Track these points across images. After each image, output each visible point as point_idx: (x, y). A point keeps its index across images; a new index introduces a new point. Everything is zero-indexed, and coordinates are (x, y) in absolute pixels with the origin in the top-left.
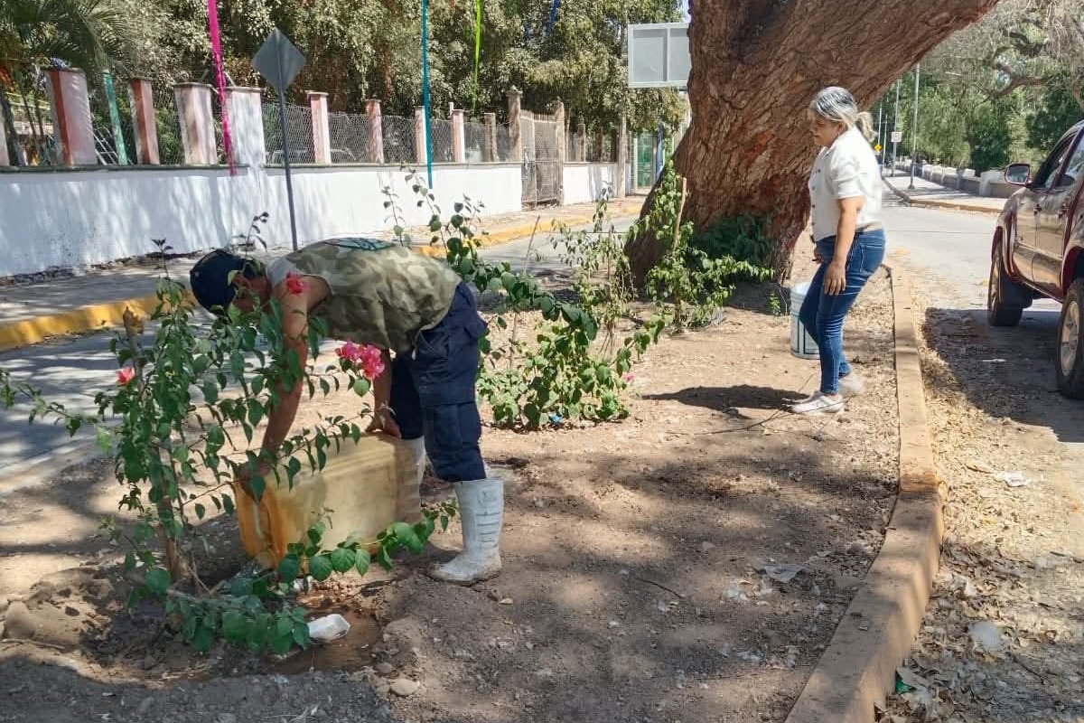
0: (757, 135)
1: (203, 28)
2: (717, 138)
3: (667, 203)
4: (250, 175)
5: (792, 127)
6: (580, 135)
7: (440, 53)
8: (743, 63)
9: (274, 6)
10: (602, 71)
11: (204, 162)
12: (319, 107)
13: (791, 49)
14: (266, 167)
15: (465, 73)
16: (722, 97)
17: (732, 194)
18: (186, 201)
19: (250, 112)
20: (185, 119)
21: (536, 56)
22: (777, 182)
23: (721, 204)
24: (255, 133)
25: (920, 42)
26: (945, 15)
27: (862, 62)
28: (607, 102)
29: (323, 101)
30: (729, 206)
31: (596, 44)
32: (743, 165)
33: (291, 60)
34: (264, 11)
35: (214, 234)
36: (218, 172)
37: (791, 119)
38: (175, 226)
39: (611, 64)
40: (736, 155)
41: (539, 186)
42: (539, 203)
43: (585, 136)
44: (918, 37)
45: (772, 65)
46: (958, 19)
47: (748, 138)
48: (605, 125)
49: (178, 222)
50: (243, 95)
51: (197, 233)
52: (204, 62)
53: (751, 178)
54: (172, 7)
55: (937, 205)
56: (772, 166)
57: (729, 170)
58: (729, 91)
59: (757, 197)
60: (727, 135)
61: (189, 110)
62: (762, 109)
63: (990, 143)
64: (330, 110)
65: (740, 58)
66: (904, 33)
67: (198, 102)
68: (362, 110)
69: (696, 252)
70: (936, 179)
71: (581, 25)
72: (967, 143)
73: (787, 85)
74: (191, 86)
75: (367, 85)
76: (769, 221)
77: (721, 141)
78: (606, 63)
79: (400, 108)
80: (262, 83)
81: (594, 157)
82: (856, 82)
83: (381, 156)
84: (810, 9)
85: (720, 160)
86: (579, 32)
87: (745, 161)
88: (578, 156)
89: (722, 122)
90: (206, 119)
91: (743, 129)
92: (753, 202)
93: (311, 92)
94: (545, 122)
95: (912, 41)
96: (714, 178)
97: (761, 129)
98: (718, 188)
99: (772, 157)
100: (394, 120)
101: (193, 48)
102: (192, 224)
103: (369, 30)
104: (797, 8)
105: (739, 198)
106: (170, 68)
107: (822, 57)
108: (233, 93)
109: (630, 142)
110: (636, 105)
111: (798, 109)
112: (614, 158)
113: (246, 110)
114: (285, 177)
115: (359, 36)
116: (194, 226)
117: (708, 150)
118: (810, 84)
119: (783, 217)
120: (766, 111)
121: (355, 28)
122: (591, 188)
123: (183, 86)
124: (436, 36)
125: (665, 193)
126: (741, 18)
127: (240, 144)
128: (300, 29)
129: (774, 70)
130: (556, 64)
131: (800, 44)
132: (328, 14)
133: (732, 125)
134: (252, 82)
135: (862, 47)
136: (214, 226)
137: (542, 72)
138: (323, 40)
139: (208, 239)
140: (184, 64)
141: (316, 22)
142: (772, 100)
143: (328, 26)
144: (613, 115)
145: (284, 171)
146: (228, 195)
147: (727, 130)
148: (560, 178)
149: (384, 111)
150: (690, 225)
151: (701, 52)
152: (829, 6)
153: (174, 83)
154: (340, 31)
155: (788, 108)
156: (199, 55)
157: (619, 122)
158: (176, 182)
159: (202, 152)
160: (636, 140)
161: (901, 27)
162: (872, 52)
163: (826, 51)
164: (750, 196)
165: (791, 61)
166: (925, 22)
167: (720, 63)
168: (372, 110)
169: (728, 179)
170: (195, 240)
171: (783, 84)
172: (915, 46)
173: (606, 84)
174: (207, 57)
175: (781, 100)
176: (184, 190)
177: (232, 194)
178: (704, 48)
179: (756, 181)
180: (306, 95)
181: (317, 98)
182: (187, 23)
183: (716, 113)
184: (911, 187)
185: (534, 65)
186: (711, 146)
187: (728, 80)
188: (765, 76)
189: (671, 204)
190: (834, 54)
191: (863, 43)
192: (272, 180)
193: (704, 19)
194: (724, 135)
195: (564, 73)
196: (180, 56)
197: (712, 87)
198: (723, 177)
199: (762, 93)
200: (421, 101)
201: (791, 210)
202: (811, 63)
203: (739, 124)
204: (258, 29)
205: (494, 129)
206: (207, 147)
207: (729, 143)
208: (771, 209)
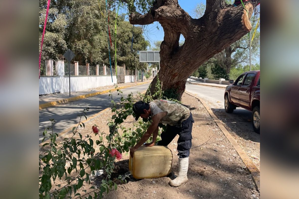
0: (175, 73)
1: (52, 48)
2: (166, 74)
3: (158, 87)
4: (61, 77)
5: (183, 72)
6: (128, 70)
7: (101, 55)
8: (172, 59)
9: (68, 45)
10: (132, 59)
11: (50, 75)
12: (77, 64)
13: (182, 57)
14: (64, 76)
15: (106, 58)
16: (168, 65)
17: (170, 85)
18: (45, 83)
19: (62, 65)
20: (47, 66)
21: (120, 56)
22: (179, 82)
23: (167, 86)
24: (63, 69)
25: (209, 56)
26: (215, 51)
27: (197, 59)
28: (133, 64)
29: (78, 63)
30: (169, 87)
31: (131, 54)
32: (172, 79)
33: (72, 55)
34: (66, 46)
35: (51, 90)
36: (53, 77)
37: (182, 70)
38: (42, 88)
39: (134, 58)
40: (170, 77)
41: (120, 80)
42: (120, 83)
43: (129, 70)
44: (209, 55)
45: (178, 60)
46: (217, 52)
47: (173, 74)
48: (133, 68)
49: (43, 87)
50: (60, 62)
51: (47, 90)
52: (52, 55)
53: (174, 82)
54: (46, 44)
55: (197, 84)
56: (178, 79)
57: (169, 80)
58: (169, 64)
59: (175, 85)
60: (169, 73)
61: (48, 64)
62: (176, 68)
63: (202, 73)
64: (79, 65)
65: (171, 58)
66: (206, 54)
67: (50, 63)
68: (86, 65)
69: (165, 97)
70: (194, 79)
71: (129, 51)
72: (198, 73)
73: (182, 64)
74: (49, 60)
75: (87, 60)
76: (177, 90)
77: (167, 74)
78: (133, 57)
79: (93, 65)
80: (64, 59)
81: (131, 74)
82: (196, 63)
83: (89, 74)
84: (186, 49)
85: (167, 78)
86: (129, 52)
87: (173, 78)
88: (128, 74)
89: (168, 70)
90: (52, 66)
91: (172, 72)
92: (174, 86)
93: (75, 61)
94: (121, 68)
95: (208, 56)
96: (166, 81)
97: (176, 72)
98: (167, 83)
99: (178, 77)
100: (92, 67)
101: (50, 52)
102: (46, 87)
103: (88, 50)
104: (183, 49)
105: (171, 85)
106: (44, 56)
107: (189, 58)
108: (58, 61)
109: (137, 71)
110: (139, 65)
111: (184, 68)
112: (134, 74)
113: (61, 65)
114: (69, 78)
115: (86, 51)
116: (47, 88)
117: (164, 76)
118: (186, 64)
119: (180, 89)
120: (177, 68)
121: (85, 50)
122: (130, 80)
123: (47, 59)
124: (101, 52)
125: (158, 85)
126: (171, 50)
127: (59, 71)
128: (73, 49)
129: (179, 60)
130: (124, 57)
131: (184, 56)
132: (79, 46)
133: (170, 71)
134: (62, 59)
135: (198, 57)
136: (51, 89)
137: (121, 59)
138: (78, 51)
139: (50, 91)
140: (48, 55)
141: (77, 48)
142: (178, 66)
143: (79, 49)
144: (134, 67)
145: (69, 77)
146: (55, 82)
147: (169, 72)
148: (124, 78)
149: (90, 65)
150: (163, 92)
151: (163, 57)
152: (190, 49)
153: (45, 59)
154: (82, 50)
155: (182, 68)
156: (51, 53)
157: (135, 68)
158: (44, 79)
159: (50, 73)
160: (138, 71)
161: (206, 53)
162: (200, 58)
163: (190, 57)
164: (173, 85)
165: (182, 59)
166: (211, 52)
167: (167, 59)
168: (88, 65)
169: (169, 81)
170: (47, 91)
171: (181, 63)
172: (208, 57)
173: (133, 61)
174: (53, 54)
175: (180, 67)
176: (45, 81)
177: (56, 82)
178: (164, 56)
179: (175, 82)
180: (74, 62)
181: (76, 62)
182: (49, 47)
183: (166, 68)
184: (190, 80)
185: (119, 57)
186: (165, 75)
187: (169, 62)
188: (177, 62)
189: (159, 87)
190: (192, 58)
191: (198, 56)
192: (65, 79)
193: (164, 50)
194: (168, 73)
195: (125, 59)
196: (47, 53)
197: (165, 63)
198: (168, 81)
199: (176, 65)
200: (98, 63)
201: (182, 88)
202: (187, 60)
203: (171, 71)
204: (64, 49)
205: (112, 69)
206: (51, 71)
207: (169, 74)
208: (178, 88)
